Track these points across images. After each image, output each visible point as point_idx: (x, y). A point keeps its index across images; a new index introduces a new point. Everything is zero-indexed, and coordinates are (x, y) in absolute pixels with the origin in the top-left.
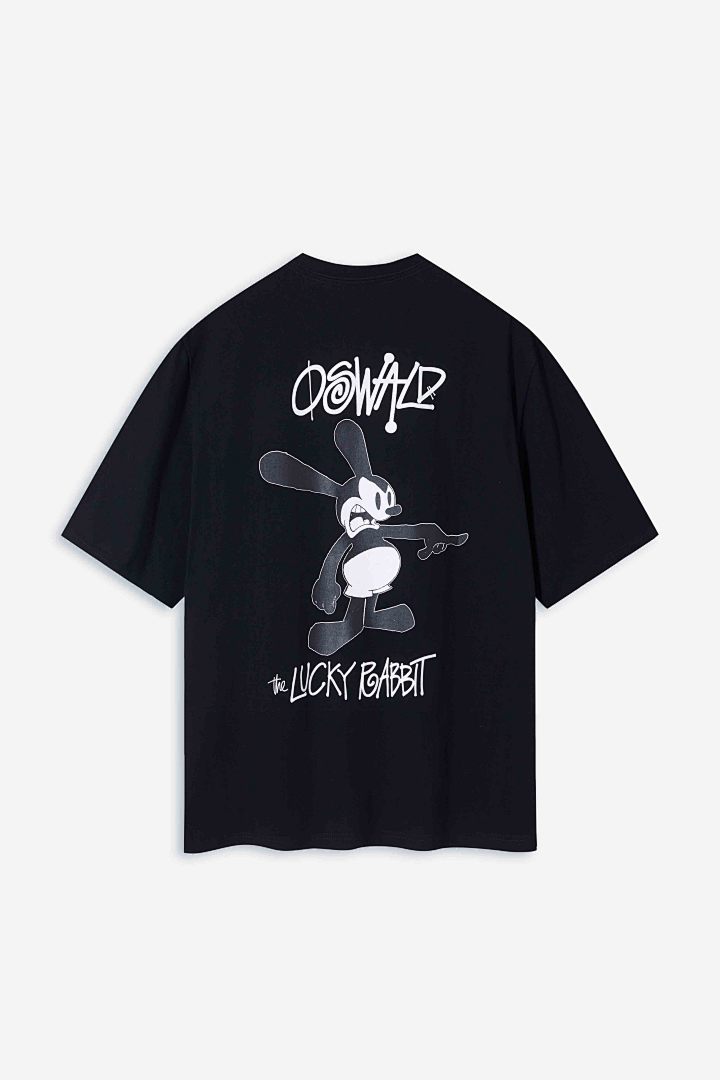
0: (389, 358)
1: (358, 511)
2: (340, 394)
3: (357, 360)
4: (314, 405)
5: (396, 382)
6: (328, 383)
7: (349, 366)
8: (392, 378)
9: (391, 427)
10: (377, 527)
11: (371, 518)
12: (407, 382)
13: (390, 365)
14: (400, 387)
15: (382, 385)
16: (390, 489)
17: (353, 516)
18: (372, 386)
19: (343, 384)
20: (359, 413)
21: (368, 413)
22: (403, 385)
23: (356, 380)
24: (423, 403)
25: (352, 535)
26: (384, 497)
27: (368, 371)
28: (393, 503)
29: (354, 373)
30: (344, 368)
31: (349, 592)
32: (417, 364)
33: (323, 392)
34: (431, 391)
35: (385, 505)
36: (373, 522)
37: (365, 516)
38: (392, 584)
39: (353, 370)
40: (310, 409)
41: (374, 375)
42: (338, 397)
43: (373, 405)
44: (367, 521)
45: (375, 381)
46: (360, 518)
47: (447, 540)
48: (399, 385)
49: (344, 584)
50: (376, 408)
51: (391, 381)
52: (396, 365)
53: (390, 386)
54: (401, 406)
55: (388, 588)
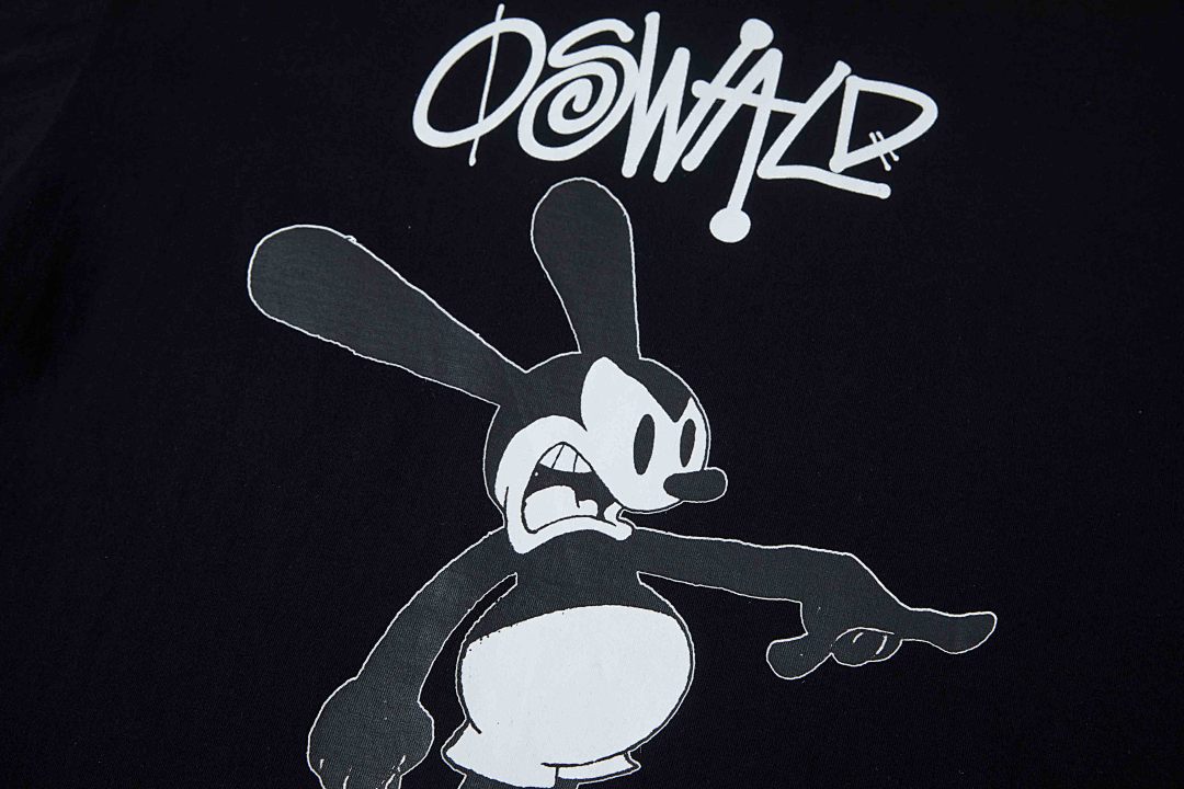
0: (756, 33)
1: (565, 465)
2: (578, 107)
3: (653, 20)
4: (486, 124)
5: (767, 104)
6: (548, 72)
7: (626, 33)
8: (758, 90)
9: (731, 225)
10: (622, 532)
11: (604, 498)
12: (803, 112)
13: (756, 56)
14: (779, 122)
15: (719, 104)
16: (693, 412)
17: (543, 478)
18: (689, 102)
19: (597, 82)
20: (629, 169)
21: (662, 173)
22: (788, 117)
23: (638, 77)
24: (851, 172)
25: (522, 543)
26: (668, 433)
27: (682, 57)
28: (697, 462)
29: (637, 54)
30: (609, 38)
31: (465, 753)
32: (841, 69)
33: (526, 94)
34: (883, 147)
35: (665, 459)
36: (611, 512)
37: (589, 486)
38: (641, 752)
39: (635, 48)
40: (473, 133)
41: (703, 69)
42: (569, 113)
43: (680, 153)
44: (590, 506)
45: (699, 87)
46: (565, 494)
47: (900, 623)
48: (774, 114)
49: (451, 715)
50: (692, 163)
51: (752, 100)
52: (774, 59)
53: (746, 115)
54: (771, 170)
55: (620, 765)
